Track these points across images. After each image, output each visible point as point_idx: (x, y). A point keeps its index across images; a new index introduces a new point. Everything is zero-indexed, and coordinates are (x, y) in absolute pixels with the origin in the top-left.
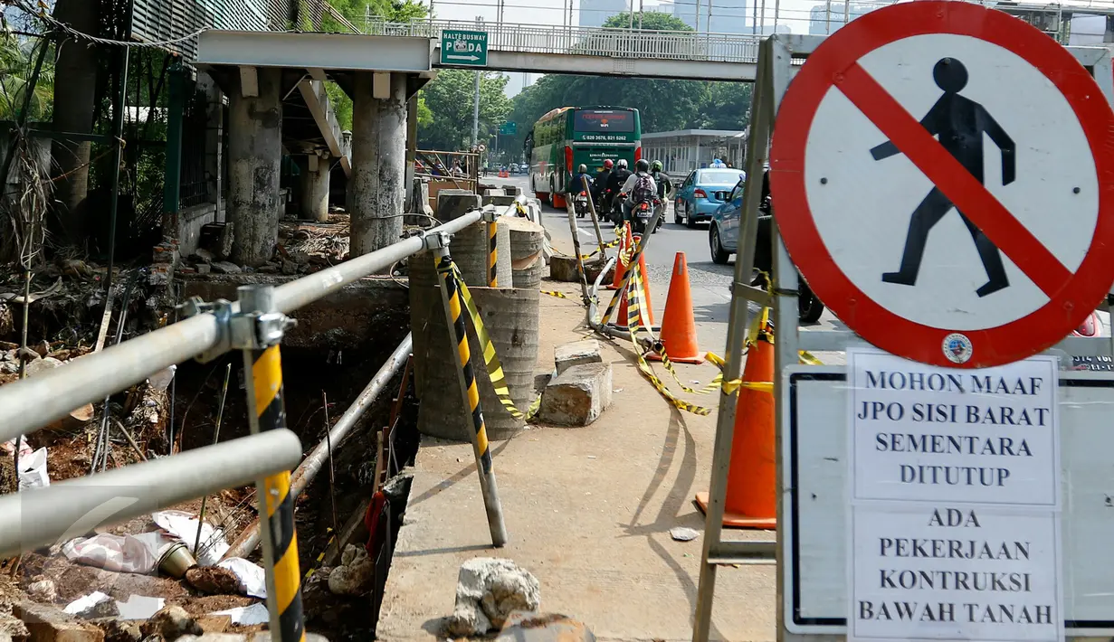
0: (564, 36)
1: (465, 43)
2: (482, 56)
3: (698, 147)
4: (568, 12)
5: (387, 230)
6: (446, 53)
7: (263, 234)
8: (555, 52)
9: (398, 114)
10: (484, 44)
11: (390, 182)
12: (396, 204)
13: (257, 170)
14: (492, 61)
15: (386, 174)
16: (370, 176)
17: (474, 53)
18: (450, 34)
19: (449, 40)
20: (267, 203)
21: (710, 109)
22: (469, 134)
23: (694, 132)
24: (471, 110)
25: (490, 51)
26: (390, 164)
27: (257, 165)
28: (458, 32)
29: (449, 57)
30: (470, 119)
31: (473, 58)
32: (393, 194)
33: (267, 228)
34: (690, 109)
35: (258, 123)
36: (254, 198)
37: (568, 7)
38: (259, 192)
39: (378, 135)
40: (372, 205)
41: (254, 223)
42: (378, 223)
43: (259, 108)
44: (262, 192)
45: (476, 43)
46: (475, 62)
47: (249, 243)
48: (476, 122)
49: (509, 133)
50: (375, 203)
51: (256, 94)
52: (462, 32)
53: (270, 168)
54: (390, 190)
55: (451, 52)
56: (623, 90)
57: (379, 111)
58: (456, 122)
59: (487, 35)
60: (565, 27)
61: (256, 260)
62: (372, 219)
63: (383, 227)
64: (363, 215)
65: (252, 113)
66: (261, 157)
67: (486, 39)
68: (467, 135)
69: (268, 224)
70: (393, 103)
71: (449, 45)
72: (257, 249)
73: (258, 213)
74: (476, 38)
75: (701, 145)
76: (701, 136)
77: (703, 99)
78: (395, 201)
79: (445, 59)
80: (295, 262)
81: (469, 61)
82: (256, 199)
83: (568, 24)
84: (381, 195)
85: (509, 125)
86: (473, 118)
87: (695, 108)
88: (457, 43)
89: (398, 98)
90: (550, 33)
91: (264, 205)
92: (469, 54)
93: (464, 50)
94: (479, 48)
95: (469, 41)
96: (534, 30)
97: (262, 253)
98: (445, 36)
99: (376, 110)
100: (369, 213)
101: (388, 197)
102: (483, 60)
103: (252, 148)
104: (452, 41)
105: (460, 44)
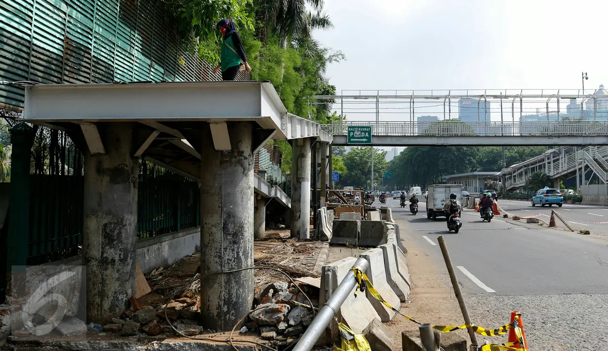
0: (410, 127)
1: (359, 133)
2: (369, 139)
3: (478, 180)
4: (412, 114)
5: (233, 284)
6: (350, 138)
7: (113, 289)
8: (406, 135)
9: (242, 165)
10: (369, 132)
11: (235, 235)
12: (242, 257)
13: (105, 225)
14: (374, 141)
15: (231, 227)
16: (214, 230)
17: (365, 137)
18: (352, 128)
19: (352, 131)
20: (117, 258)
21: (480, 162)
22: (370, 179)
23: (476, 173)
24: (370, 167)
25: (372, 136)
26: (234, 217)
27: (105, 221)
28: (355, 127)
29: (352, 140)
30: (369, 171)
31: (364, 140)
32: (238, 248)
33: (117, 284)
34: (472, 162)
35: (106, 179)
36: (103, 253)
37: (412, 112)
38: (107, 247)
39: (220, 188)
40: (217, 259)
41: (103, 279)
42: (223, 278)
43: (107, 164)
44: (111, 248)
45: (365, 132)
46: (365, 142)
47: (98, 300)
48: (373, 173)
49: (388, 177)
50: (220, 257)
51: (102, 151)
52: (358, 127)
53: (120, 223)
54: (235, 243)
55: (353, 137)
56: (440, 155)
57: (221, 163)
58: (363, 173)
59: (370, 128)
60: (411, 122)
61: (105, 316)
62: (217, 274)
63: (228, 282)
64: (209, 269)
65: (100, 171)
66: (109, 213)
67: (370, 129)
68: (369, 179)
69: (118, 279)
70: (236, 154)
71: (351, 134)
72: (107, 305)
73: (106, 269)
74: (365, 129)
75: (479, 179)
76: (479, 175)
77: (477, 157)
78: (241, 254)
79: (350, 141)
80: (138, 321)
81: (362, 142)
82: (105, 255)
83: (412, 120)
84: (225, 249)
85: (388, 174)
86: (371, 171)
87: (474, 161)
88: (356, 132)
89: (241, 150)
90: (403, 125)
91: (113, 261)
92: (362, 138)
93: (360, 136)
94: (367, 135)
95: (362, 132)
96: (395, 125)
97: (112, 308)
98: (350, 129)
99: (218, 162)
100: (215, 267)
101: (233, 250)
102: (369, 140)
103: (100, 204)
104: (353, 132)
105: (357, 133)
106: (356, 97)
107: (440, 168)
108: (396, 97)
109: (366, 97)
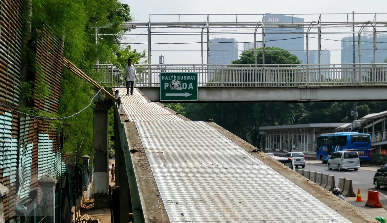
1: (179, 83)
2: (194, 92)
6: (164, 91)
10: (195, 82)
14: (201, 96)
17: (187, 91)
18: (167, 76)
19: (167, 81)
25: (199, 88)
28: (173, 74)
29: (167, 95)
31: (187, 95)
45: (188, 82)
46: (188, 98)
52: (177, 74)
55: (169, 90)
59: (196, 75)
67: (196, 78)
71: (166, 85)
74: (188, 78)
79: (164, 97)
81: (184, 97)
88: (173, 83)
92: (183, 91)
94: (191, 86)
95: (182, 81)
98: (163, 78)
102: (194, 95)
104: (169, 82)
105: (175, 84)
106: (171, 25)
107: (255, 116)
108: (236, 24)
109: (187, 25)
